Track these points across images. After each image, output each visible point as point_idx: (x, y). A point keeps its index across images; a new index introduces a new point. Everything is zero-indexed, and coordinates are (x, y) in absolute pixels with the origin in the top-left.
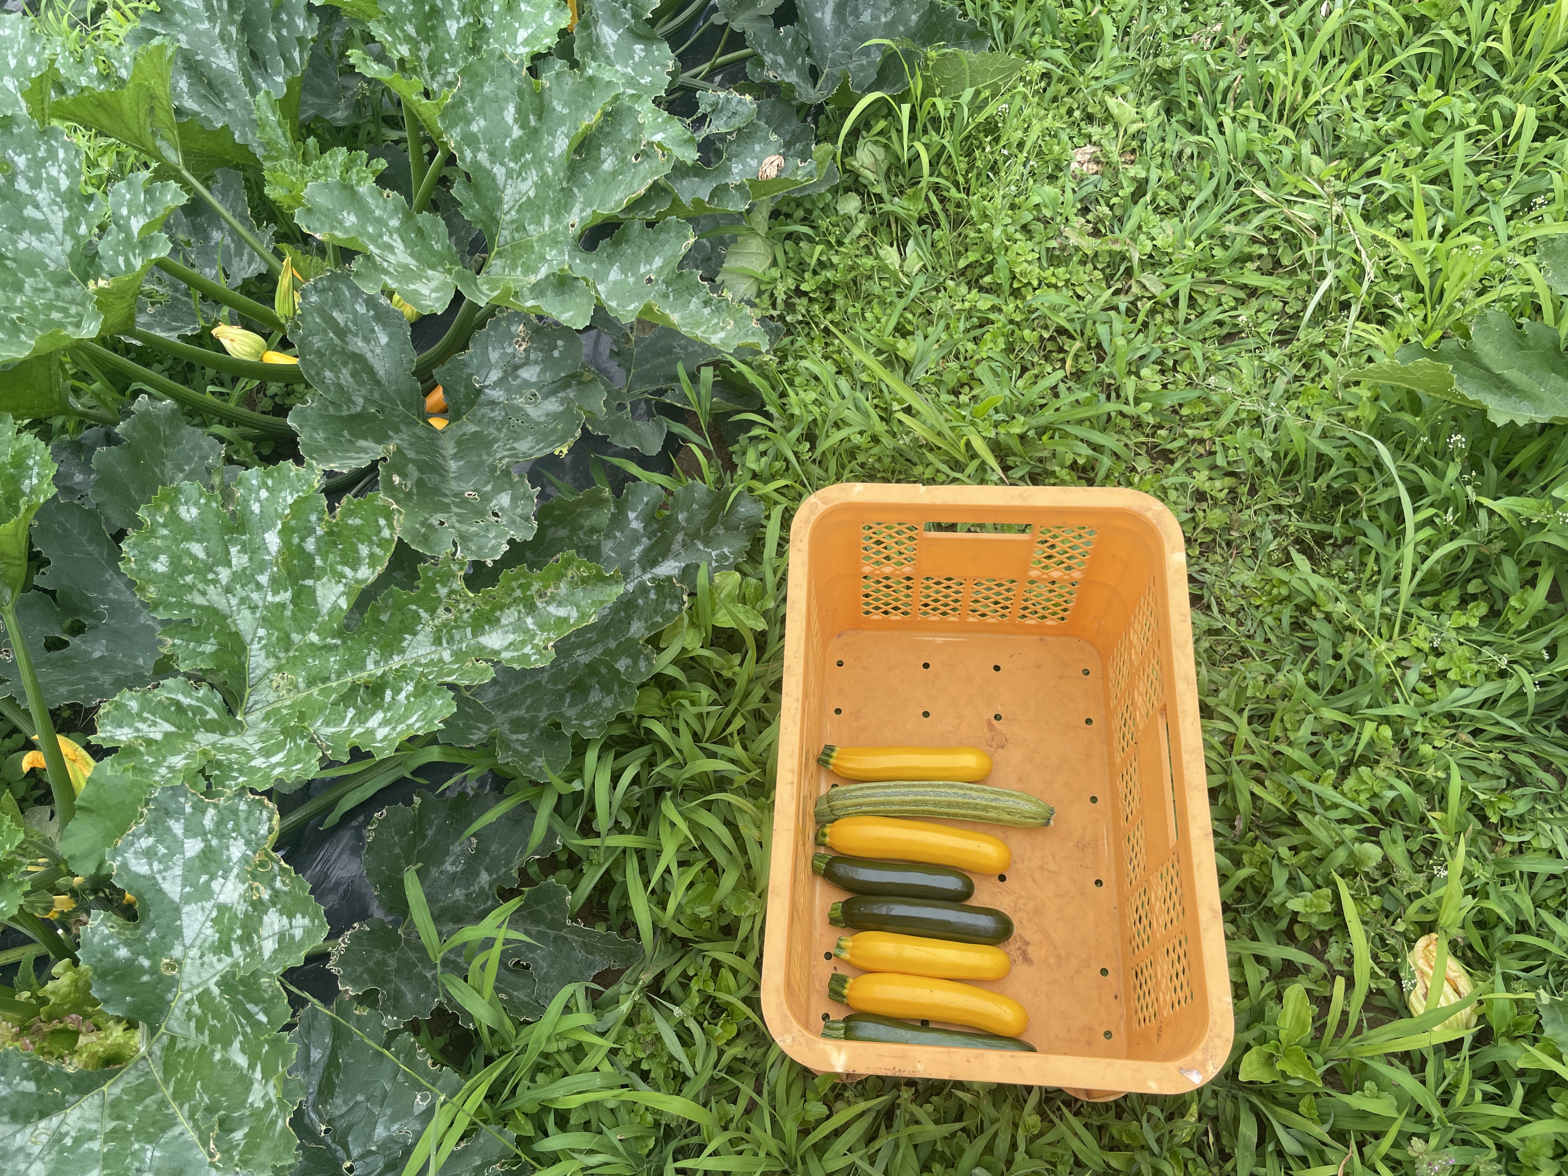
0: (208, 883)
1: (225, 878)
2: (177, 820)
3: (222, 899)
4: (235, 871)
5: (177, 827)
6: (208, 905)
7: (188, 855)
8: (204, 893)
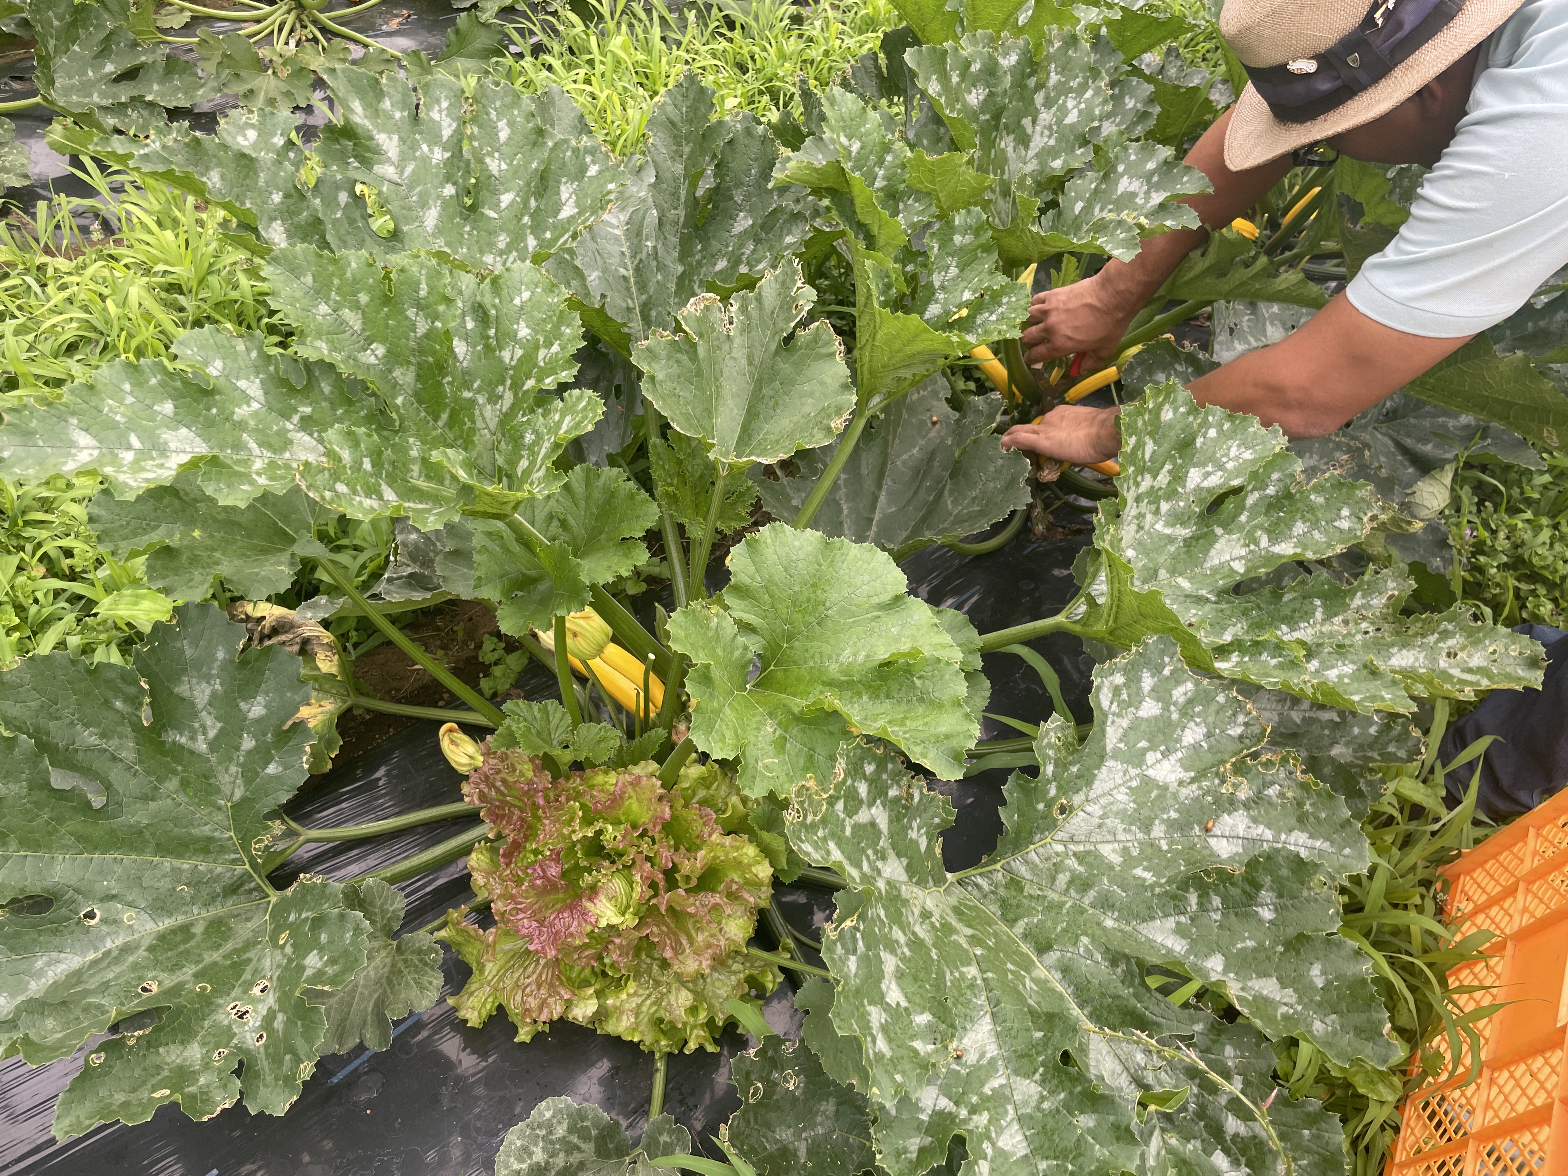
0: (1144, 751)
1: (1165, 755)
2: (1153, 676)
3: (1150, 772)
4: (1179, 755)
5: (1147, 682)
6: (1133, 772)
7: (1142, 713)
8: (1136, 759)
